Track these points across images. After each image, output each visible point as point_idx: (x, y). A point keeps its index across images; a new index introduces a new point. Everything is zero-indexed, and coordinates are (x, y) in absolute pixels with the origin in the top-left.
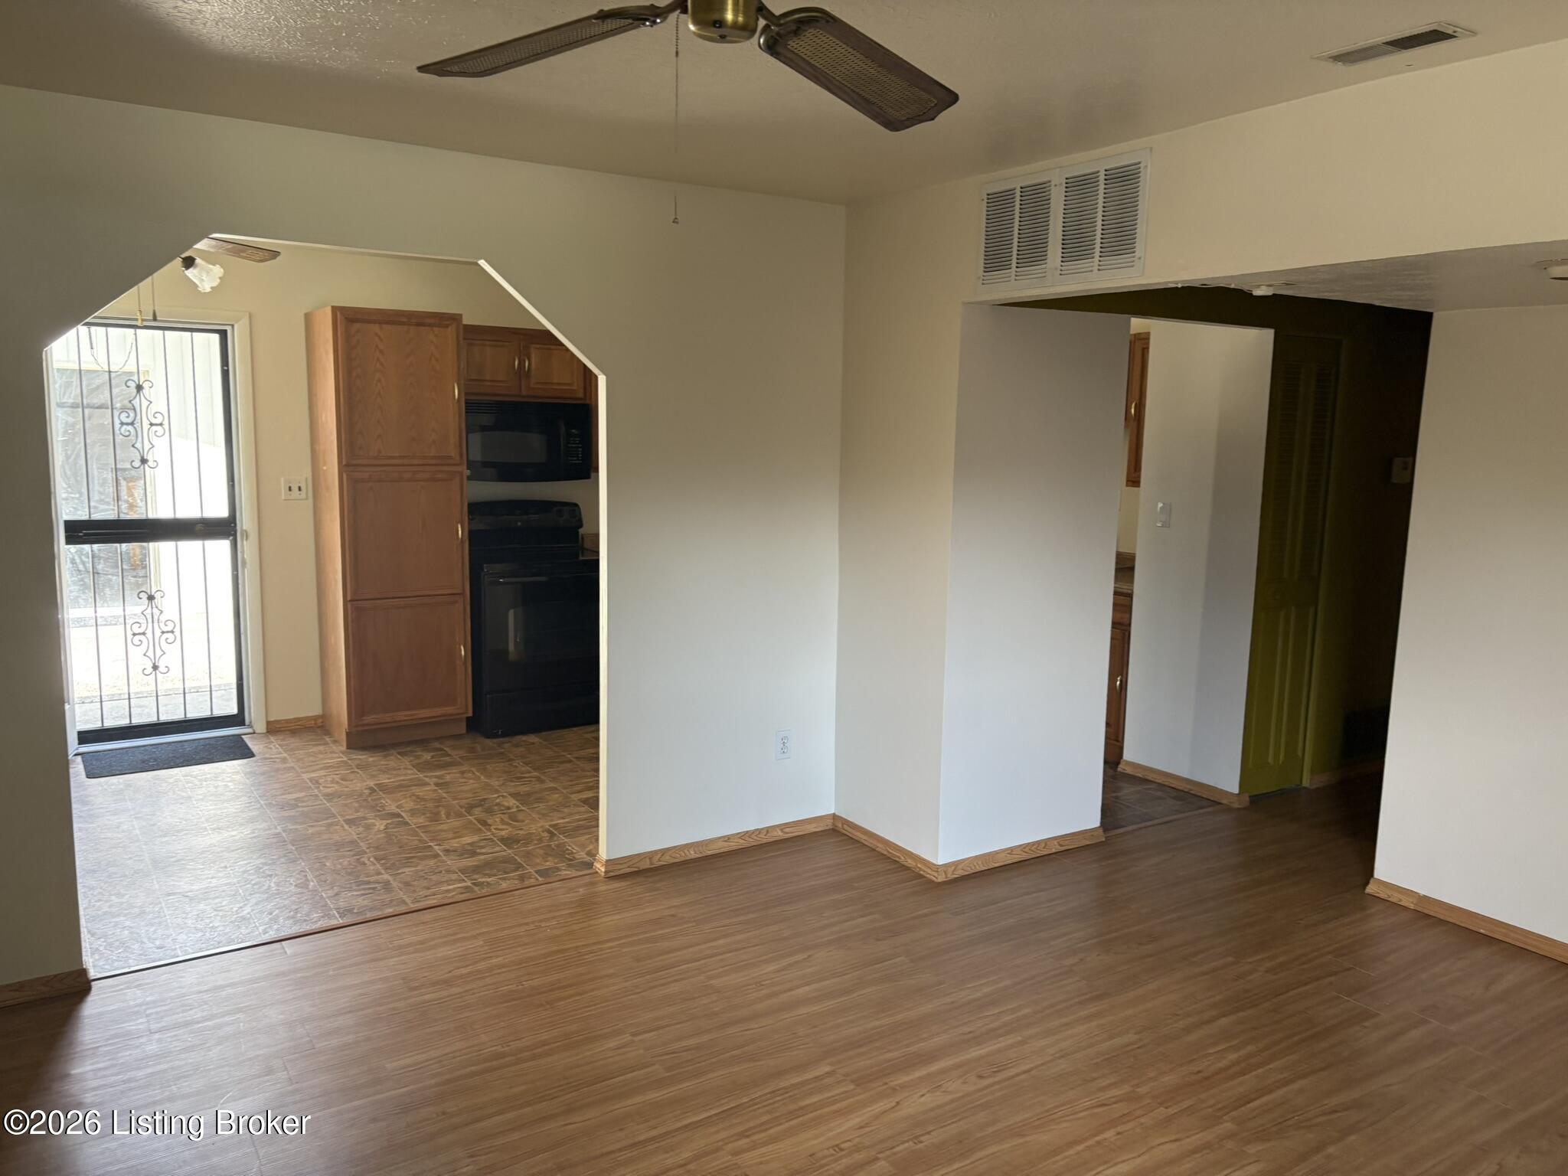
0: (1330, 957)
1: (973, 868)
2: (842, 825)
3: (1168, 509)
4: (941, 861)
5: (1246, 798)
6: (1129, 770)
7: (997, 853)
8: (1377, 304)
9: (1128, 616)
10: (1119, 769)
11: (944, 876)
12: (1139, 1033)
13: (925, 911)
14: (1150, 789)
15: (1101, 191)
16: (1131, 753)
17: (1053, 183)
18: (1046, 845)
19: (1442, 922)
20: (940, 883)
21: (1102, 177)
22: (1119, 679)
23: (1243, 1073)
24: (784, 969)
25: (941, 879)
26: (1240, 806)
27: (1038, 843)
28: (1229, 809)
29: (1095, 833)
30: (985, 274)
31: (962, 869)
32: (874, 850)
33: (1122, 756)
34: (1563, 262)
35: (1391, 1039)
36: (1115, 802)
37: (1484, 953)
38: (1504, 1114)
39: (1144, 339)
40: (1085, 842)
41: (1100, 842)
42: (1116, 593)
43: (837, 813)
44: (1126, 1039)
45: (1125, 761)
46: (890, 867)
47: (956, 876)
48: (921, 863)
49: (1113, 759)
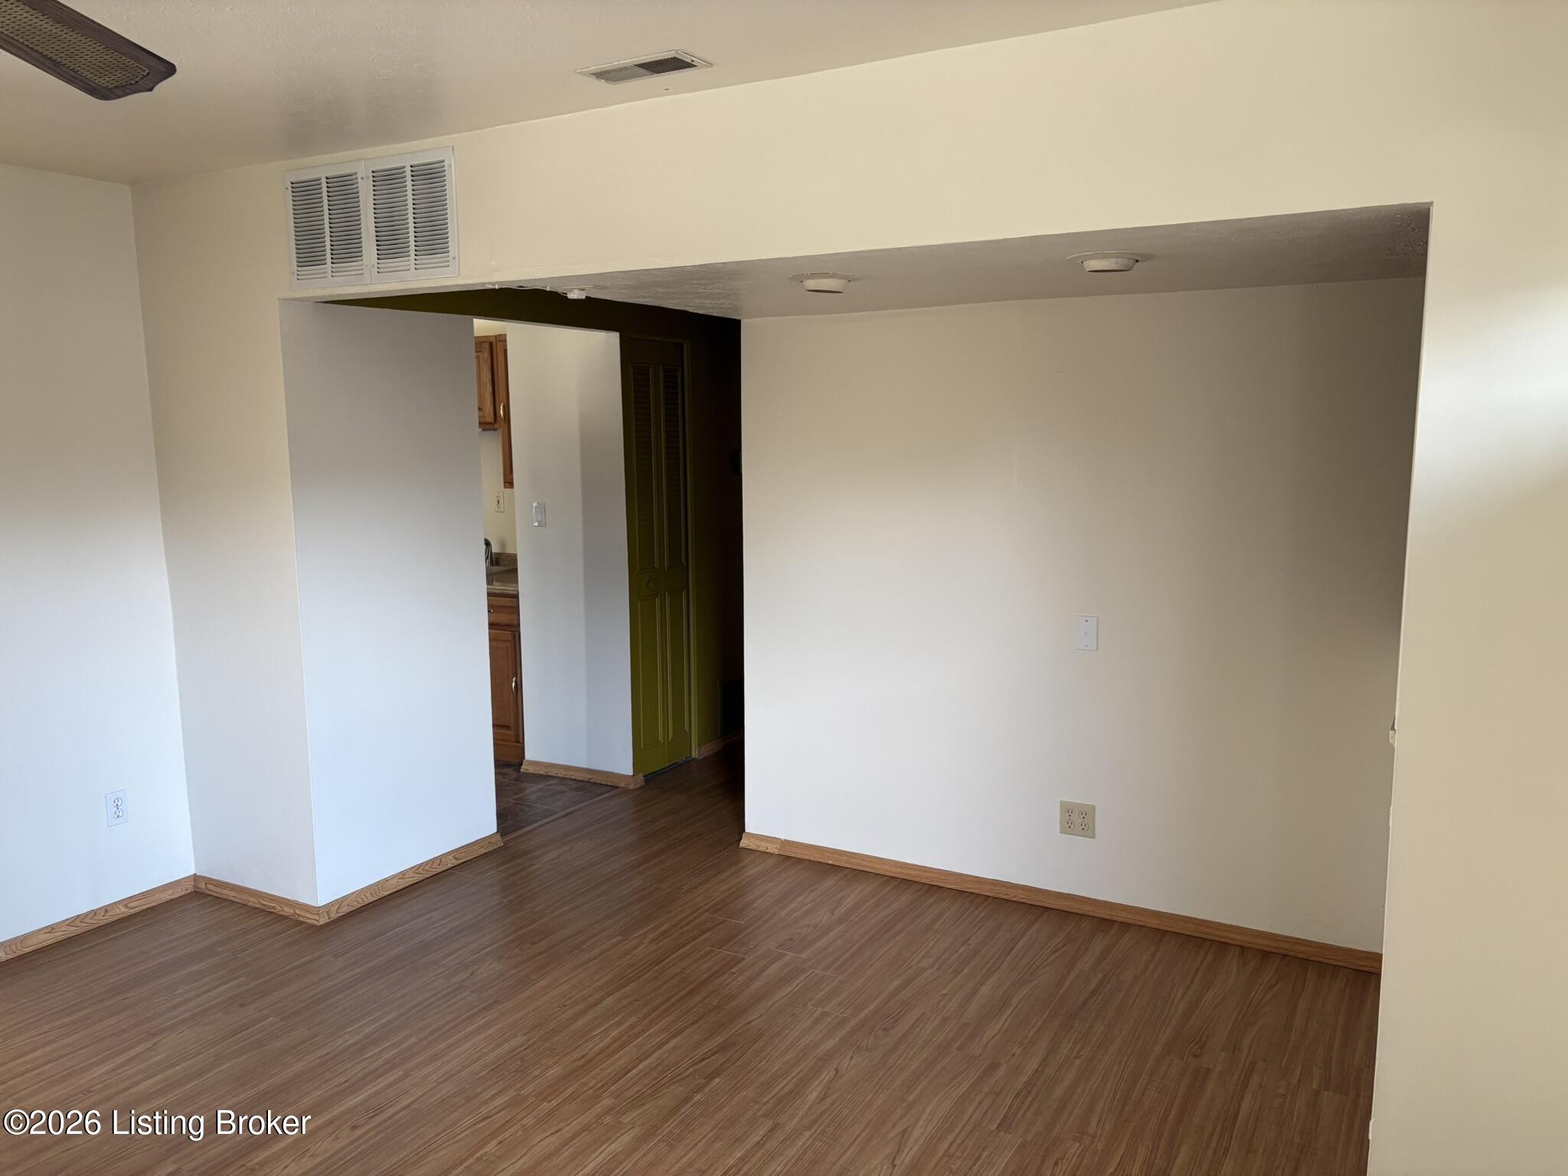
0: (706, 914)
1: (361, 901)
2: (206, 886)
3: (542, 509)
4: (322, 898)
5: (641, 777)
6: (532, 770)
7: (386, 880)
8: (691, 311)
9: (516, 616)
10: (522, 770)
11: (327, 917)
12: (526, 1034)
13: (303, 960)
14: (552, 785)
15: (409, 187)
16: (537, 750)
17: (359, 176)
18: (441, 861)
19: (799, 861)
20: (322, 926)
21: (408, 173)
22: (514, 679)
23: (622, 1047)
24: (123, 1065)
25: (323, 921)
26: (636, 787)
27: (432, 861)
28: (626, 791)
29: (493, 840)
30: (299, 269)
31: (348, 905)
32: (246, 905)
33: (523, 757)
34: (814, 276)
35: (751, 979)
36: (517, 804)
37: (830, 882)
38: (843, 1022)
39: (501, 339)
40: (483, 851)
41: (500, 847)
42: (489, 595)
43: (198, 876)
44: (513, 1043)
45: (527, 760)
46: (266, 920)
47: (341, 914)
48: (299, 908)
49: (516, 761)
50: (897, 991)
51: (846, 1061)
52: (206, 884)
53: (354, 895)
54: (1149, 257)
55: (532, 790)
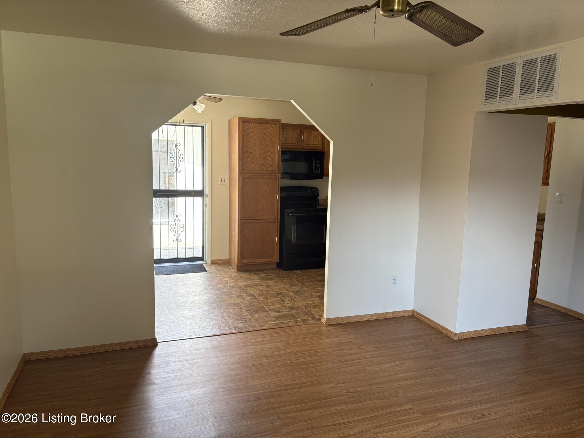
1: (470, 336)
3: (561, 196)
4: (457, 330)
6: (539, 302)
9: (541, 239)
10: (534, 302)
11: (458, 338)
14: (549, 311)
15: (539, 65)
17: (517, 63)
18: (502, 329)
20: (456, 340)
21: (539, 60)
24: (393, 366)
27: (499, 328)
30: (485, 100)
31: (466, 336)
32: (429, 325)
33: (536, 296)
36: (532, 315)
39: (553, 125)
40: (520, 330)
41: (526, 331)
42: (537, 229)
43: (414, 310)
45: (537, 298)
46: (436, 332)
47: (463, 338)
48: (449, 332)
49: (533, 298)
52: (416, 314)
53: (468, 333)
55: (539, 311)
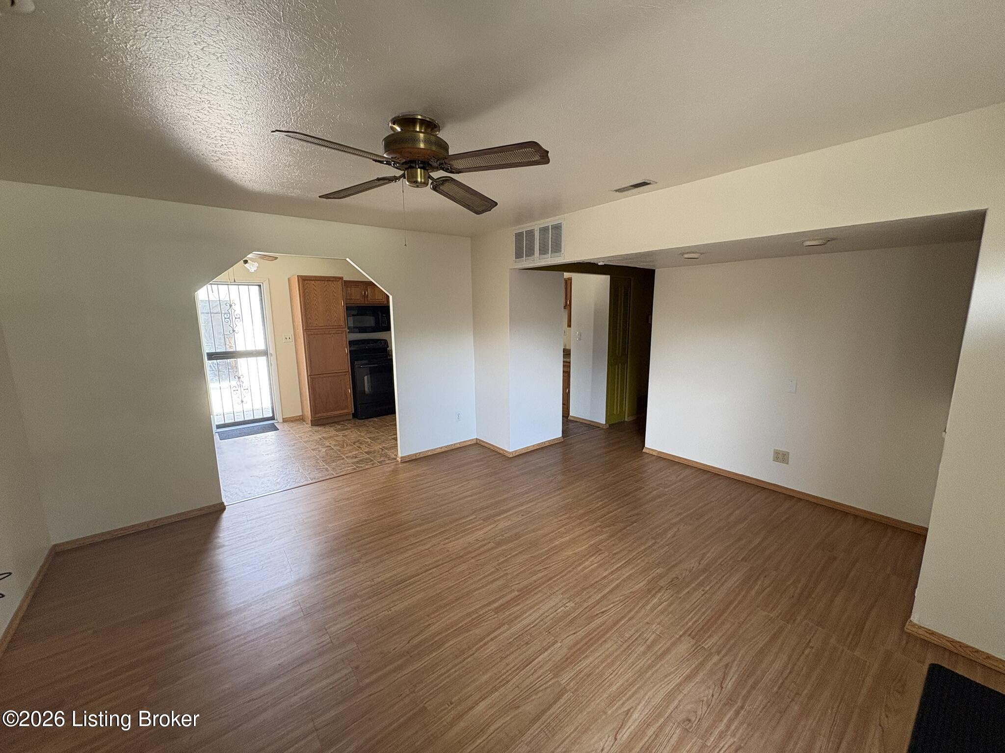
0: (631, 471)
1: (521, 452)
2: (479, 442)
3: (580, 334)
4: (511, 450)
5: (608, 425)
6: (572, 419)
7: (529, 447)
9: (569, 369)
10: (568, 419)
12: (572, 499)
13: (506, 466)
16: (573, 413)
18: (545, 443)
19: (665, 459)
21: (550, 228)
22: (567, 389)
23: (603, 508)
25: (511, 456)
26: (606, 428)
28: (602, 429)
29: (561, 439)
30: (516, 259)
31: (518, 453)
32: (490, 449)
33: (569, 414)
34: (688, 253)
35: (648, 494)
36: (567, 429)
37: (676, 467)
38: (680, 514)
39: (570, 279)
40: (557, 442)
41: (563, 441)
42: (564, 362)
43: (477, 439)
44: (568, 501)
45: (572, 416)
46: (495, 453)
47: (516, 455)
48: (505, 452)
49: (567, 416)
50: (701, 507)
51: (681, 527)
54: (833, 239)
55: (571, 425)
